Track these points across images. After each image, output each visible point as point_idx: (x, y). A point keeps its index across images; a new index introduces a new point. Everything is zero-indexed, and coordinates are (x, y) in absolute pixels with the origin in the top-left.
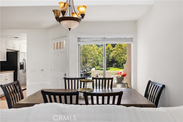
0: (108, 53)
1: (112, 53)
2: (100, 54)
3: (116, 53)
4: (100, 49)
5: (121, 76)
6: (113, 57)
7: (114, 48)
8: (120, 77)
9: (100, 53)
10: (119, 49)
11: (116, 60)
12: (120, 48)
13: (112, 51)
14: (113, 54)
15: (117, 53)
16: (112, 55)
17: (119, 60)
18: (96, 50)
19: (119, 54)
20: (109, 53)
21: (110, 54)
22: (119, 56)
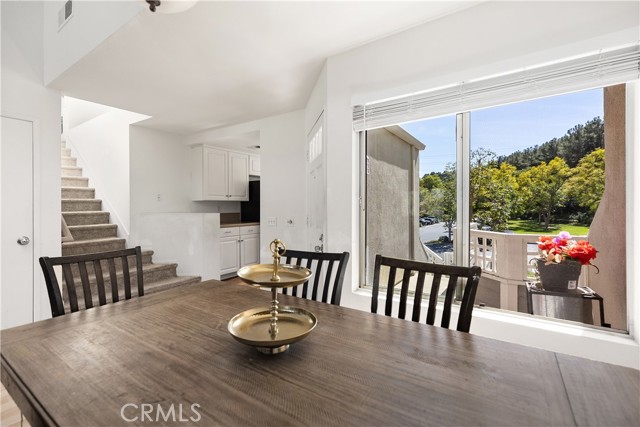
0: (554, 184)
1: (566, 184)
2: (525, 188)
3: (580, 182)
4: (525, 174)
5: (558, 259)
6: (570, 195)
7: (574, 170)
8: (558, 261)
9: (526, 185)
10: (596, 171)
11: (581, 205)
12: (597, 167)
13: (565, 178)
14: (570, 187)
15: (587, 182)
16: (565, 189)
17: (592, 204)
18: (510, 179)
19: (593, 186)
20: (558, 183)
21: (559, 185)
22: (594, 192)
